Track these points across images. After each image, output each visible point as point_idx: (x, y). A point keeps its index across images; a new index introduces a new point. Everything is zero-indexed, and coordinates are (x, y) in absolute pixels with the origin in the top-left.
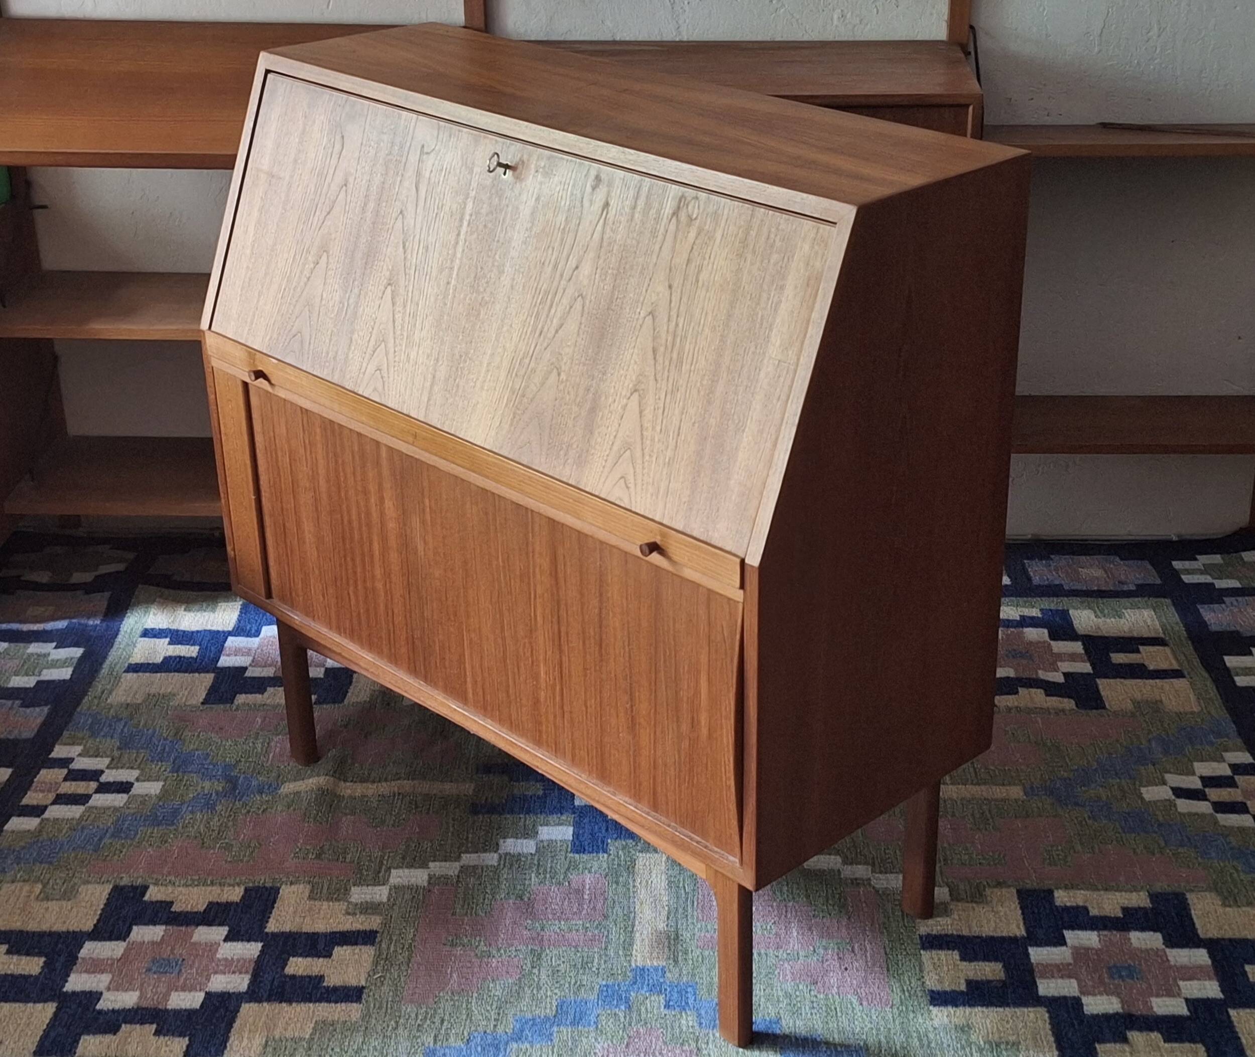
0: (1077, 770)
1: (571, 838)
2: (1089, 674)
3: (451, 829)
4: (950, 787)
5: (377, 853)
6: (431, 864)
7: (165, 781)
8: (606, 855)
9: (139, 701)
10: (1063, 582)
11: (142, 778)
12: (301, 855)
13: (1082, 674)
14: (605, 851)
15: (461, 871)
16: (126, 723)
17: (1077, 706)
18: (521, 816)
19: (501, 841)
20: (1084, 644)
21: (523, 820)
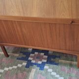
6: (9, 67)
14: (29, 68)
19: (18, 64)
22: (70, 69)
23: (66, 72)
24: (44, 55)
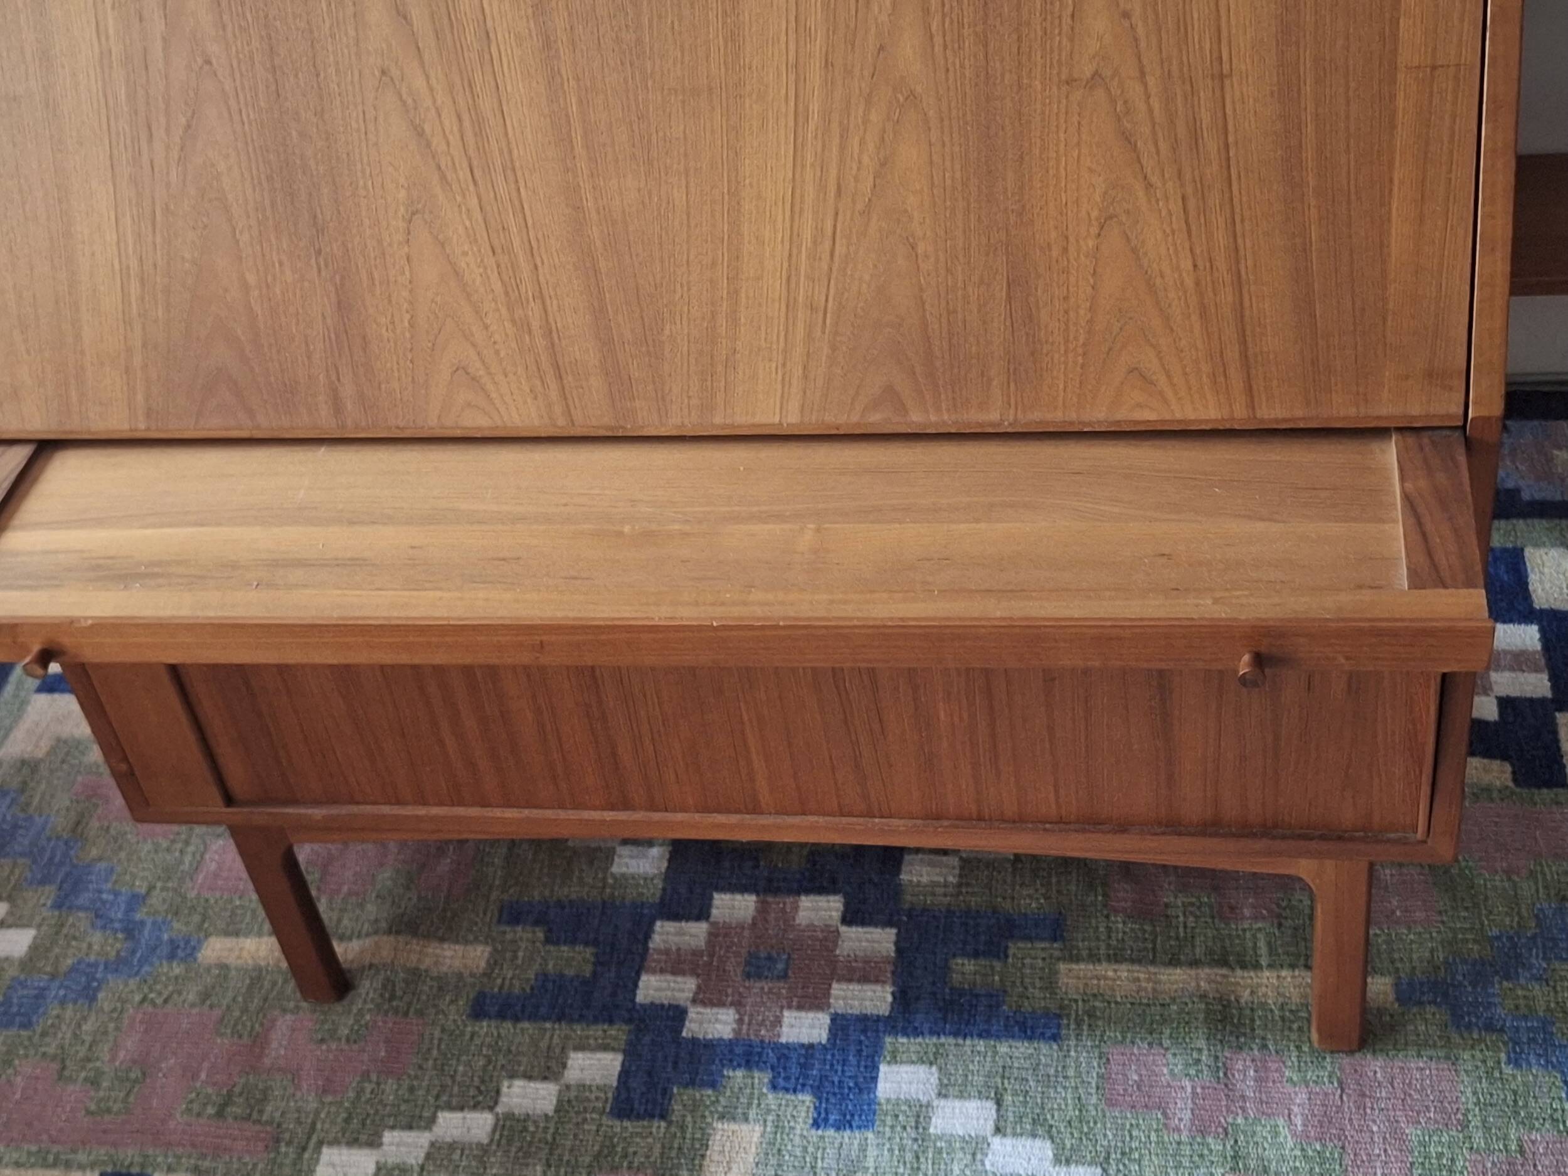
0: (1498, 938)
1: (615, 1084)
2: (1543, 701)
3: (435, 1052)
4: (1267, 973)
5: (313, 1105)
6: (388, 1137)
7: (39, 926)
8: (663, 1124)
9: (40, 755)
10: (1522, 483)
11: (10, 920)
12: (196, 1107)
13: (1531, 700)
14: (663, 1117)
15: (428, 1156)
16: (13, 800)
17: (1515, 780)
18: (548, 1025)
19: (506, 1083)
20: (1542, 631)
21: (548, 1035)
22: (1223, 1073)
23: (1183, 1114)
24: (849, 918)
